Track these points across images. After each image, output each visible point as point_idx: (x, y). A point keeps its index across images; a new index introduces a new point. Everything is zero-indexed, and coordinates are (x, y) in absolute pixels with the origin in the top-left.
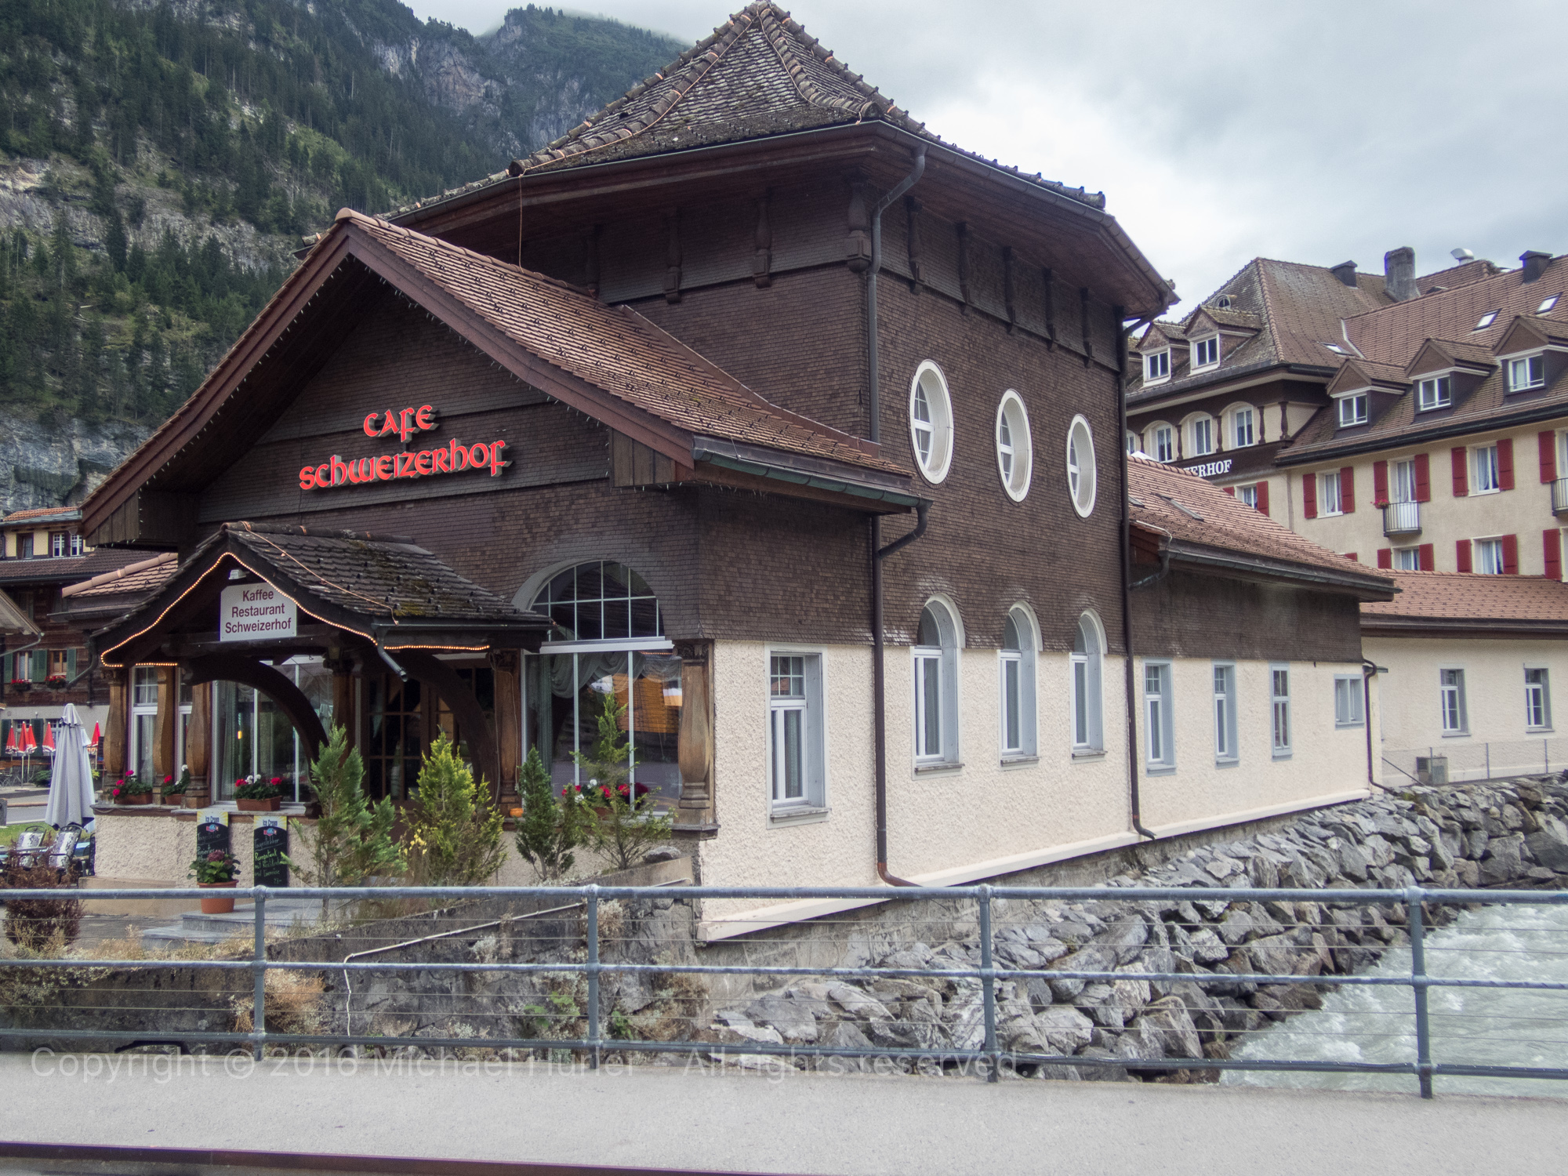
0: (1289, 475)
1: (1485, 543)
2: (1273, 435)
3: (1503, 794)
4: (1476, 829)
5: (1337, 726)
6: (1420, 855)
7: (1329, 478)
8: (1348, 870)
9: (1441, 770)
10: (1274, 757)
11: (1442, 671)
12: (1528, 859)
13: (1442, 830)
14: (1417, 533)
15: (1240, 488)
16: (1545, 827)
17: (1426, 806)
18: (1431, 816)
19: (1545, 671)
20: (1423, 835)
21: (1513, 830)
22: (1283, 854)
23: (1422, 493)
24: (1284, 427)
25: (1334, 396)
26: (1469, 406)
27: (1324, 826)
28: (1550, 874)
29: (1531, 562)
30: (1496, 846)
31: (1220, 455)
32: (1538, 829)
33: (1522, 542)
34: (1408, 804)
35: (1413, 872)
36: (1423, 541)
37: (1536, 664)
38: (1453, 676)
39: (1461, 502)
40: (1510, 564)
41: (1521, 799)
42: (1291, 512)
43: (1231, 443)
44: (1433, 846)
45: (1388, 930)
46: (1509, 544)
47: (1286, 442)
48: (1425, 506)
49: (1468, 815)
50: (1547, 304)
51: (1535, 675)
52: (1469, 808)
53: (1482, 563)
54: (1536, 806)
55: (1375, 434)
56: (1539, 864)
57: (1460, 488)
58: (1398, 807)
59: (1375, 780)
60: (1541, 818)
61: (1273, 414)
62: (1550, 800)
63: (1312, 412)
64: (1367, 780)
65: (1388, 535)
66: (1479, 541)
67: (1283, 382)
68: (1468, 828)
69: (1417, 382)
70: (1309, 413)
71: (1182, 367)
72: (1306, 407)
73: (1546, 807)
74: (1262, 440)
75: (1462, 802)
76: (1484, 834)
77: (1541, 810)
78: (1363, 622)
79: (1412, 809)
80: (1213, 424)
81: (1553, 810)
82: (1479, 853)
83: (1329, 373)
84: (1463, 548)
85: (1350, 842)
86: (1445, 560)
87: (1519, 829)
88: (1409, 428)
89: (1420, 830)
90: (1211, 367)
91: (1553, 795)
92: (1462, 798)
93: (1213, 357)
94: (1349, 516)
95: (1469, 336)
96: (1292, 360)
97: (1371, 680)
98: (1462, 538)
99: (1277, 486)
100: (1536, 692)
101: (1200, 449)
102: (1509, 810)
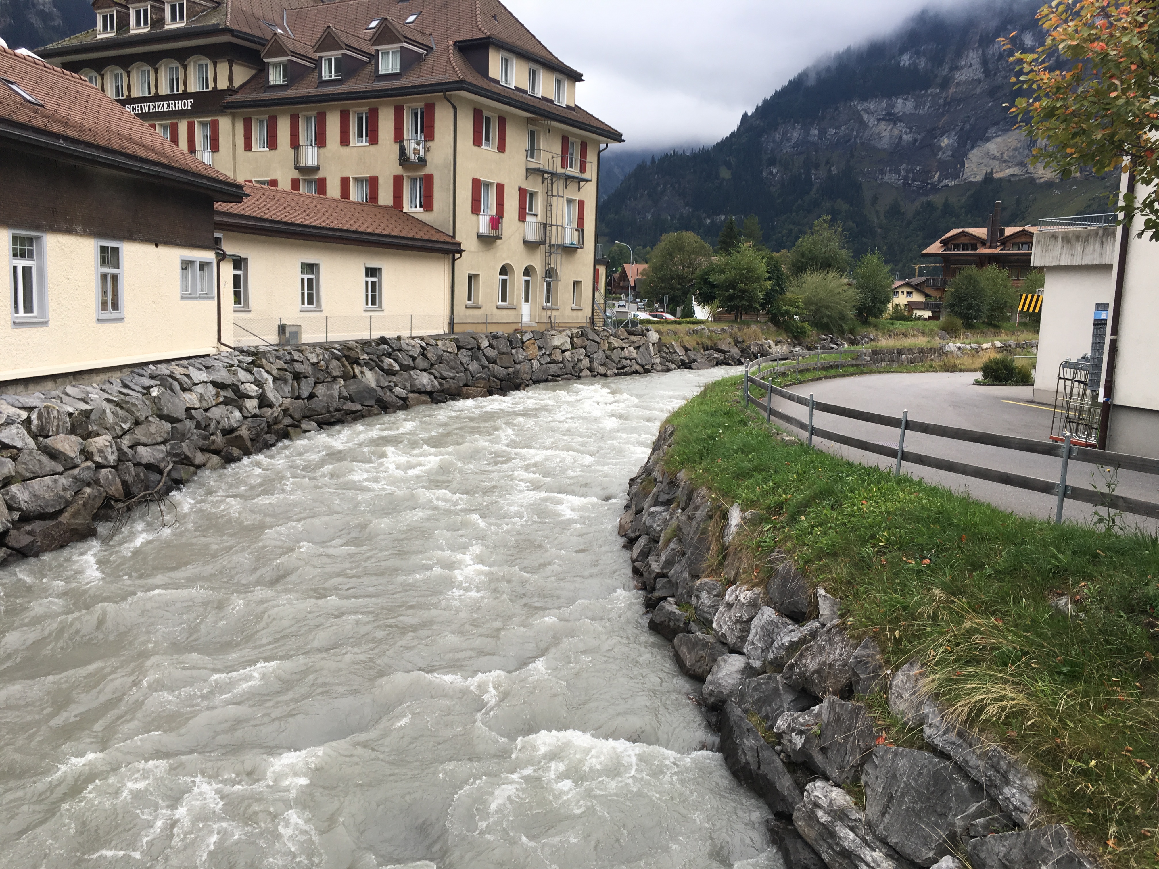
0: (234, 117)
1: (358, 180)
2: (223, 84)
3: (333, 353)
4: (306, 377)
5: (183, 298)
6: (250, 397)
7: (261, 122)
8: (165, 412)
9: (296, 334)
10: (98, 320)
11: (302, 264)
12: (345, 398)
13: (275, 379)
14: (317, 169)
15: (200, 122)
16: (359, 376)
17: (264, 360)
18: (267, 368)
19: (380, 269)
20: (259, 383)
21: (335, 378)
22: (87, 403)
23: (320, 141)
24: (231, 79)
25: (266, 60)
26: (353, 80)
27: (152, 377)
28: (359, 407)
29: (385, 197)
30: (321, 390)
31: (185, 95)
32: (355, 376)
33: (381, 181)
34: (249, 359)
35: (241, 411)
36: (320, 175)
37: (373, 264)
38: (310, 268)
39: (345, 150)
40: (373, 196)
41: (345, 356)
42: (234, 145)
43: (193, 87)
44: (264, 391)
45: (199, 458)
46: (373, 183)
47: (231, 91)
48: (322, 150)
49: (298, 367)
50: (411, 19)
51: (371, 272)
52: (302, 362)
53: (356, 194)
54: (356, 361)
55: (291, 92)
56: (353, 401)
57: (345, 141)
58: (240, 361)
59: (223, 341)
60: (357, 370)
61: (223, 69)
62: (365, 357)
63: (253, 72)
64: (216, 340)
65: (297, 168)
66: (356, 179)
67: (230, 44)
68: (297, 376)
69: (321, 58)
70: (251, 73)
71: (159, 22)
72: (248, 67)
73: (362, 362)
74: (215, 87)
75: (296, 358)
76: (312, 381)
77: (359, 364)
78: (216, 218)
79: (253, 362)
80: (181, 70)
81: (367, 364)
82: (305, 394)
83: (262, 42)
84: (345, 182)
85: (172, 389)
86: (334, 190)
87: (341, 377)
88: (313, 91)
89: (255, 379)
90: (180, 25)
91: (368, 354)
92: (296, 356)
93: (181, 17)
94: (273, 152)
95: (362, 33)
96: (236, 27)
97: (222, 264)
98: (345, 175)
99: (225, 123)
100: (373, 284)
101: (172, 89)
102: (335, 363)
